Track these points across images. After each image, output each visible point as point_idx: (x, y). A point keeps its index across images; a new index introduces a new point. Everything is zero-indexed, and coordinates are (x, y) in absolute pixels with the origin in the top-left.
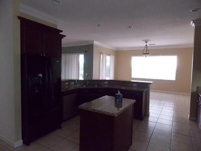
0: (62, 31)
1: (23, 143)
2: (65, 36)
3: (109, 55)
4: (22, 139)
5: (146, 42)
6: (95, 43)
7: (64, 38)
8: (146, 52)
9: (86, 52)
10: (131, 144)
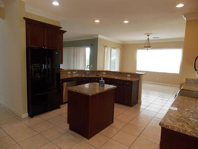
0: (61, 28)
1: (29, 116)
2: (66, 32)
3: (115, 48)
4: (28, 113)
5: (148, 36)
6: (100, 37)
7: (65, 33)
8: (148, 45)
9: (92, 45)
10: (113, 122)
